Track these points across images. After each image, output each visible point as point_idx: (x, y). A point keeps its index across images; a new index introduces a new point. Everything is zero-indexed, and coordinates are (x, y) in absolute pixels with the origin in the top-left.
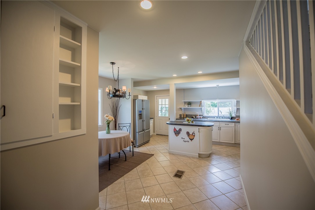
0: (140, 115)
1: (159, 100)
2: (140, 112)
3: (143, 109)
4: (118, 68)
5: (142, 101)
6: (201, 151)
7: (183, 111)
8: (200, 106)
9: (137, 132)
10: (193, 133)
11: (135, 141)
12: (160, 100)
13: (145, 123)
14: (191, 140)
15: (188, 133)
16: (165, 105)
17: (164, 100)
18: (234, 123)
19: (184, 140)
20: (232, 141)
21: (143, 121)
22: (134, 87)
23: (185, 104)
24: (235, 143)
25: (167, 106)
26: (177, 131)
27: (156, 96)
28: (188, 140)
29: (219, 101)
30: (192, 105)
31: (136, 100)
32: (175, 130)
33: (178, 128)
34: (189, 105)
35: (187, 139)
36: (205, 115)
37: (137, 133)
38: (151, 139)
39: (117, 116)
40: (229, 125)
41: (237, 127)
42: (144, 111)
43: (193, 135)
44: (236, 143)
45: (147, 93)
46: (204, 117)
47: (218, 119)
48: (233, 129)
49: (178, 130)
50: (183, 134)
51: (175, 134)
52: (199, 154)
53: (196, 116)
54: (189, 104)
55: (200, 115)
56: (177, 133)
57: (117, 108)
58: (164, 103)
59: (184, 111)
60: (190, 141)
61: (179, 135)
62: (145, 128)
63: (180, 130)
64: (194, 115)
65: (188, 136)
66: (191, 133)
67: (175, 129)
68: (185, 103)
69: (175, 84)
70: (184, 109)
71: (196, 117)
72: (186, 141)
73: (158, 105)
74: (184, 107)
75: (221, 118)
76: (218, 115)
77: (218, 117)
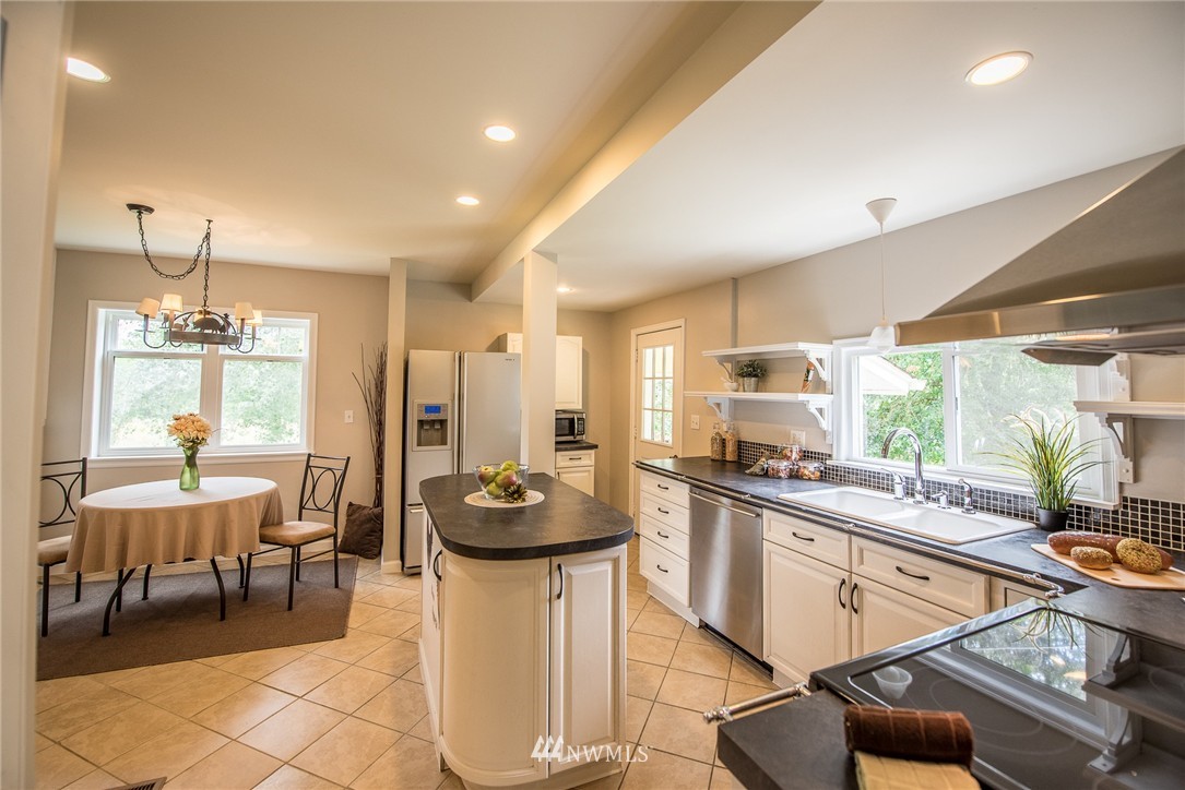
4: (210, 221)
16: (664, 378)
27: (633, 333)
34: (749, 381)
54: (755, 370)
58: (659, 370)
73: (643, 378)
75: (943, 500)
76: (919, 472)
77: (919, 485)
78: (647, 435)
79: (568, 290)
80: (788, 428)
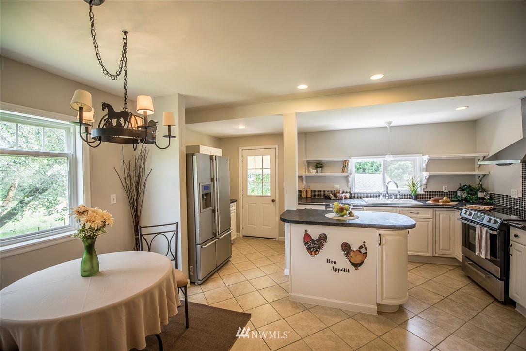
0: (207, 198)
1: (249, 157)
2: (206, 187)
3: (212, 180)
4: (125, 33)
5: (209, 157)
6: (385, 296)
7: (304, 182)
8: (343, 172)
9: (198, 242)
10: (361, 247)
11: (193, 269)
12: (250, 159)
13: (218, 215)
14: (357, 266)
15: (346, 248)
16: (263, 169)
17: (259, 158)
18: (432, 209)
19: (336, 266)
20: (427, 252)
21: (214, 211)
22: (187, 123)
23: (308, 166)
24: (433, 257)
25: (268, 172)
26: (312, 240)
27: (240, 149)
28: (347, 267)
29: (392, 159)
30: (325, 169)
31: (193, 154)
32: (308, 239)
34: (318, 169)
35: (343, 262)
36: (356, 190)
37: (199, 246)
39: (140, 200)
40: (419, 216)
41: (437, 218)
42: (217, 185)
43: (363, 251)
44: (435, 255)
45: (220, 141)
46: (352, 197)
47: (388, 201)
48: (430, 223)
50: (332, 250)
51: (309, 249)
52: (378, 305)
53: (335, 193)
54: (319, 165)
55: (343, 192)
56: (314, 246)
57: (139, 178)
58: (259, 165)
59: (307, 182)
60: (352, 268)
61: (319, 251)
62: (218, 228)
63: (323, 238)
64: (329, 191)
65: (347, 255)
66: (355, 247)
67: (307, 236)
68: (309, 164)
69: (297, 114)
70: (307, 177)
71: (336, 197)
72: (339, 270)
73: (247, 169)
74: (307, 174)
75: (393, 197)
76: (387, 191)
77: (387, 195)
78: (250, 193)
79: (244, 127)
80: (332, 184)
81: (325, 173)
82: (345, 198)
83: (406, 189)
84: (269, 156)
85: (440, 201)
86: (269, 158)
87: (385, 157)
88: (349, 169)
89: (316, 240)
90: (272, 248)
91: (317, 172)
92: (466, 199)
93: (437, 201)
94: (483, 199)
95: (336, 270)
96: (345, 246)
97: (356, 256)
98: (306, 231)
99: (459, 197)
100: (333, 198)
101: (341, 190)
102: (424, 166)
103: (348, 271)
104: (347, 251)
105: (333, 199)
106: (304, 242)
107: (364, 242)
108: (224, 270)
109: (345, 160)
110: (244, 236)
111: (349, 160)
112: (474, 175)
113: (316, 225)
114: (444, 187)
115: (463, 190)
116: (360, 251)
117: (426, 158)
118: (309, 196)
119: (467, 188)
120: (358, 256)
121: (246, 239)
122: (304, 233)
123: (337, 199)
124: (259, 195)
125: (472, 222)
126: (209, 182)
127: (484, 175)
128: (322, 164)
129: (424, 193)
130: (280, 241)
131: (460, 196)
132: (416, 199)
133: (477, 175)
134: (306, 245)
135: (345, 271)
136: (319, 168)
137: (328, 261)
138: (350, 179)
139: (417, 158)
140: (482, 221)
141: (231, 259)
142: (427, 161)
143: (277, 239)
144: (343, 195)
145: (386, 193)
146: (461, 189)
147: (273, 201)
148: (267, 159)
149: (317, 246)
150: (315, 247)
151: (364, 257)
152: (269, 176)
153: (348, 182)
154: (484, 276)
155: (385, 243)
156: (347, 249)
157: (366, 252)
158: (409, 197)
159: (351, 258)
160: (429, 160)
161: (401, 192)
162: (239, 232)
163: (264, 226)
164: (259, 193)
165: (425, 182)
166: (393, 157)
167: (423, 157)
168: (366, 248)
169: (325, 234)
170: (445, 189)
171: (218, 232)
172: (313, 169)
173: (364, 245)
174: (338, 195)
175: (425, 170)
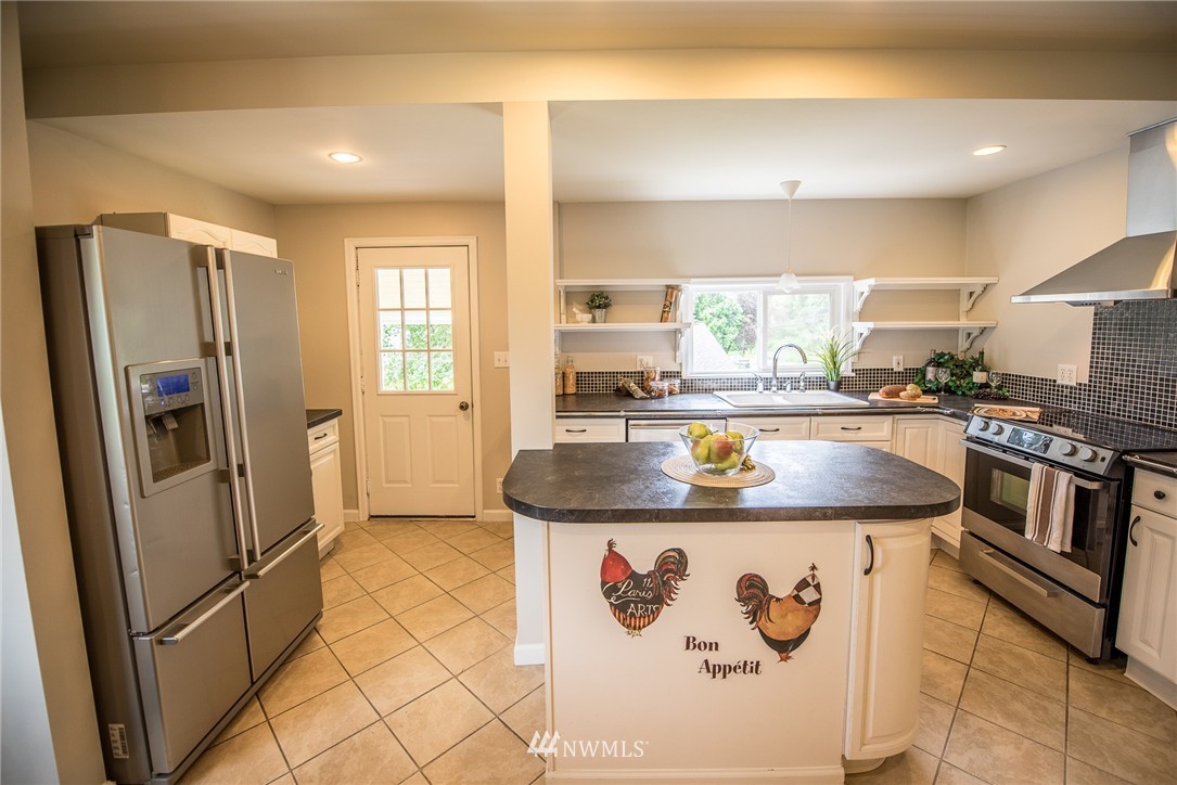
1: (381, 273)
2: (173, 384)
8: (663, 320)
9: (140, 624)
10: (803, 584)
11: (126, 734)
12: (386, 279)
13: (248, 495)
14: (784, 647)
15: (753, 593)
16: (428, 309)
17: (414, 276)
18: (891, 417)
19: (715, 658)
21: (223, 476)
23: (568, 303)
25: (443, 319)
26: (634, 575)
27: (349, 245)
28: (751, 657)
30: (615, 310)
32: (619, 573)
33: (642, 546)
34: (599, 313)
35: (741, 640)
37: (145, 643)
38: (332, 582)
40: (861, 435)
41: (900, 438)
42: (232, 368)
43: (808, 597)
45: (276, 213)
46: (688, 388)
49: (643, 564)
50: (703, 603)
51: (620, 609)
52: (848, 764)
53: (642, 378)
54: (598, 301)
55: (665, 375)
56: (640, 596)
58: (415, 298)
59: (563, 350)
60: (769, 656)
61: (656, 613)
62: (253, 530)
63: (673, 566)
64: (626, 374)
65: (753, 615)
66: (781, 588)
67: (613, 561)
68: (570, 296)
70: (563, 335)
71: (646, 389)
72: (725, 670)
73: (374, 309)
74: (565, 326)
75: (789, 388)
76: (775, 374)
77: (774, 382)
80: (634, 354)
81: (616, 323)
82: (671, 393)
83: (817, 366)
84: (448, 271)
85: (902, 394)
86: (448, 278)
87: (777, 282)
88: (678, 313)
89: (649, 575)
90: (466, 551)
91: (594, 320)
92: (948, 389)
93: (895, 394)
94: (986, 385)
95: (714, 670)
96: (751, 586)
97: (784, 616)
98: (611, 544)
99: (930, 381)
100: (640, 393)
101: (659, 370)
102: (858, 305)
103: (756, 668)
104: (755, 602)
105: (641, 398)
106: (604, 583)
107: (814, 568)
108: (287, 683)
109: (668, 287)
110: (373, 517)
111: (683, 286)
112: (955, 331)
113: (650, 521)
114: (894, 358)
115: (939, 365)
116: (797, 598)
117: (865, 286)
118: (571, 389)
119: (947, 361)
120: (790, 617)
121: (380, 527)
122: (604, 551)
123: (652, 398)
124: (419, 389)
125: (1004, 452)
126: (191, 360)
127: (983, 330)
128: (607, 298)
129: (854, 375)
130: (488, 524)
131: (933, 379)
132: (838, 388)
133: (964, 329)
134: (607, 595)
135: (748, 668)
136: (599, 307)
137: (691, 643)
138: (683, 341)
139: (842, 285)
140: (1045, 452)
141: (320, 622)
142: (865, 294)
143: (478, 518)
144: (666, 385)
145: (770, 375)
146: (937, 361)
147: (464, 407)
148: (441, 279)
149: (650, 595)
150: (645, 601)
151: (812, 616)
152: (450, 331)
153: (675, 348)
154: (1044, 592)
155: (883, 565)
156: (756, 596)
157: (818, 601)
158: (822, 384)
159: (769, 624)
160: (873, 291)
161: (807, 374)
162: (358, 508)
163: (437, 482)
164: (417, 383)
165: (857, 346)
166: (799, 281)
167: (855, 283)
168: (817, 587)
169: (680, 552)
170: (897, 362)
171: (251, 553)
172: (583, 311)
173: (814, 577)
174: (652, 383)
175: (857, 317)
